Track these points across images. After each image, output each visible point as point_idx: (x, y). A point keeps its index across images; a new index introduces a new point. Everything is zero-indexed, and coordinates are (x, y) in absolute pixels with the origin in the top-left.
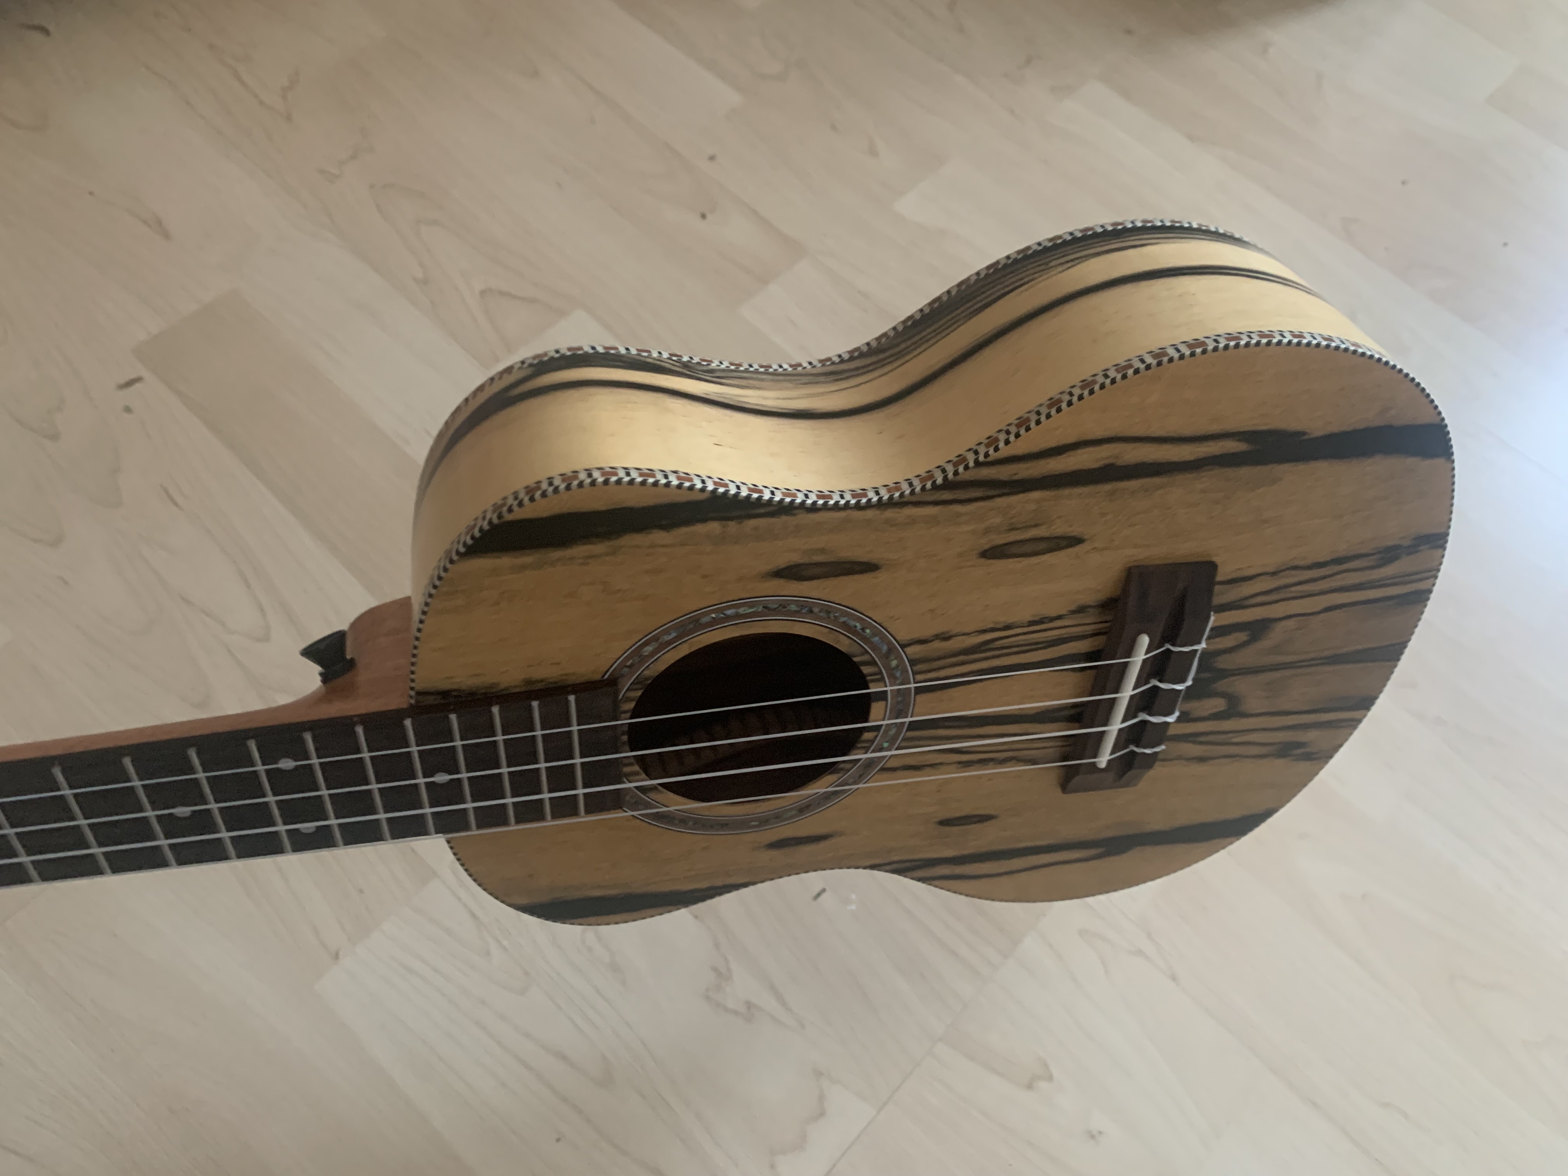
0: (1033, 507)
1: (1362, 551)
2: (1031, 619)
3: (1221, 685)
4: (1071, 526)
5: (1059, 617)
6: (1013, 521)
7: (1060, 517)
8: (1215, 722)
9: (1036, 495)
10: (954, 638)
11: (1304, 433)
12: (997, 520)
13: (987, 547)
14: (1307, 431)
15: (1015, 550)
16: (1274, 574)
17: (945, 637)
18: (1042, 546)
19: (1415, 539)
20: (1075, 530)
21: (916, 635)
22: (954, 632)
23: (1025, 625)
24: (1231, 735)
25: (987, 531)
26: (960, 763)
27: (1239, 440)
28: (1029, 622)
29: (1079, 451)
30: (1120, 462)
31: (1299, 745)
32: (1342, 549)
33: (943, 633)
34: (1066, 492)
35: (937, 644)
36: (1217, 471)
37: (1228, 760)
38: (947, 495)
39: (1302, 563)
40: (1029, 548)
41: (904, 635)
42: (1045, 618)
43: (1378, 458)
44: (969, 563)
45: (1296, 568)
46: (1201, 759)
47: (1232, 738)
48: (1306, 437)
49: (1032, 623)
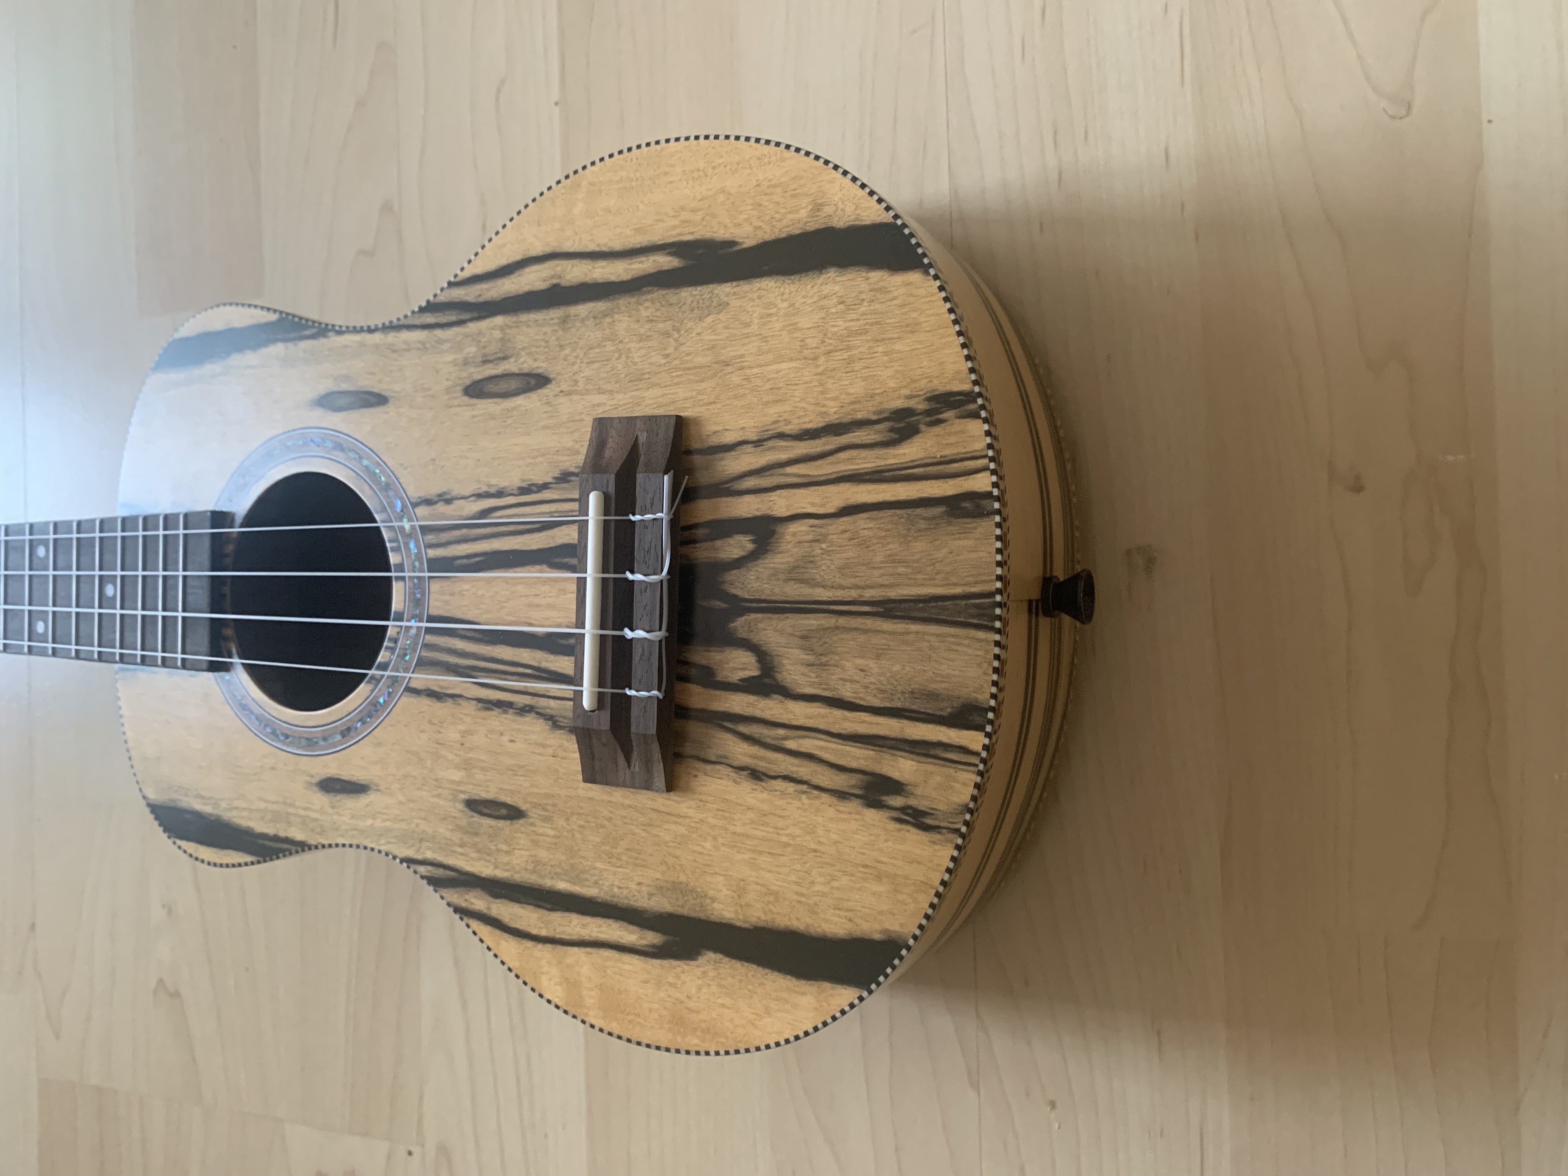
0: (497, 334)
1: (859, 416)
2: (519, 484)
3: (740, 625)
4: (535, 360)
5: (545, 486)
6: (485, 351)
7: (524, 349)
8: (752, 698)
9: (499, 320)
10: (455, 501)
11: (732, 243)
12: (473, 349)
13: (468, 382)
14: (737, 239)
15: (492, 387)
16: (758, 443)
17: (447, 499)
18: (514, 384)
19: (929, 399)
20: (541, 366)
21: (423, 494)
22: (454, 493)
23: (516, 492)
24: (781, 732)
25: (466, 363)
26: (479, 700)
27: (670, 254)
28: (519, 488)
29: (527, 270)
30: (564, 283)
31: (896, 787)
32: (833, 412)
33: (445, 493)
34: (524, 317)
35: (441, 508)
36: (659, 294)
37: (791, 787)
38: (429, 319)
39: (787, 429)
40: (503, 386)
41: (414, 493)
42: (533, 485)
43: (832, 273)
44: (456, 402)
45: (781, 436)
46: (756, 775)
47: (785, 738)
48: (738, 248)
49: (524, 491)
